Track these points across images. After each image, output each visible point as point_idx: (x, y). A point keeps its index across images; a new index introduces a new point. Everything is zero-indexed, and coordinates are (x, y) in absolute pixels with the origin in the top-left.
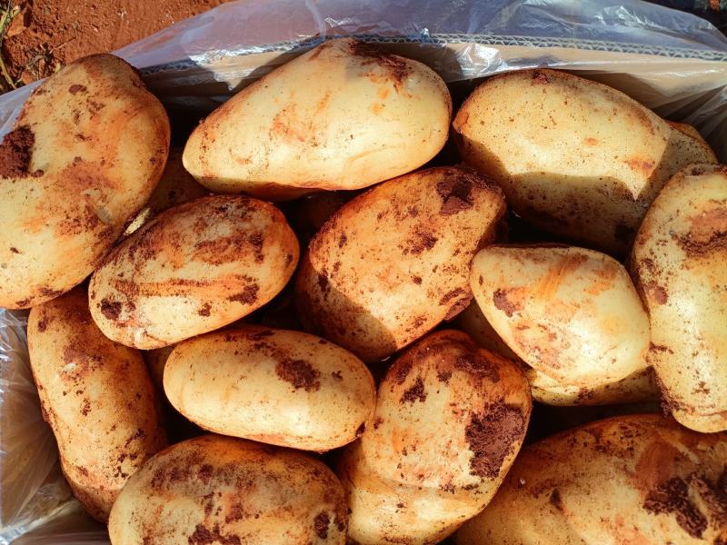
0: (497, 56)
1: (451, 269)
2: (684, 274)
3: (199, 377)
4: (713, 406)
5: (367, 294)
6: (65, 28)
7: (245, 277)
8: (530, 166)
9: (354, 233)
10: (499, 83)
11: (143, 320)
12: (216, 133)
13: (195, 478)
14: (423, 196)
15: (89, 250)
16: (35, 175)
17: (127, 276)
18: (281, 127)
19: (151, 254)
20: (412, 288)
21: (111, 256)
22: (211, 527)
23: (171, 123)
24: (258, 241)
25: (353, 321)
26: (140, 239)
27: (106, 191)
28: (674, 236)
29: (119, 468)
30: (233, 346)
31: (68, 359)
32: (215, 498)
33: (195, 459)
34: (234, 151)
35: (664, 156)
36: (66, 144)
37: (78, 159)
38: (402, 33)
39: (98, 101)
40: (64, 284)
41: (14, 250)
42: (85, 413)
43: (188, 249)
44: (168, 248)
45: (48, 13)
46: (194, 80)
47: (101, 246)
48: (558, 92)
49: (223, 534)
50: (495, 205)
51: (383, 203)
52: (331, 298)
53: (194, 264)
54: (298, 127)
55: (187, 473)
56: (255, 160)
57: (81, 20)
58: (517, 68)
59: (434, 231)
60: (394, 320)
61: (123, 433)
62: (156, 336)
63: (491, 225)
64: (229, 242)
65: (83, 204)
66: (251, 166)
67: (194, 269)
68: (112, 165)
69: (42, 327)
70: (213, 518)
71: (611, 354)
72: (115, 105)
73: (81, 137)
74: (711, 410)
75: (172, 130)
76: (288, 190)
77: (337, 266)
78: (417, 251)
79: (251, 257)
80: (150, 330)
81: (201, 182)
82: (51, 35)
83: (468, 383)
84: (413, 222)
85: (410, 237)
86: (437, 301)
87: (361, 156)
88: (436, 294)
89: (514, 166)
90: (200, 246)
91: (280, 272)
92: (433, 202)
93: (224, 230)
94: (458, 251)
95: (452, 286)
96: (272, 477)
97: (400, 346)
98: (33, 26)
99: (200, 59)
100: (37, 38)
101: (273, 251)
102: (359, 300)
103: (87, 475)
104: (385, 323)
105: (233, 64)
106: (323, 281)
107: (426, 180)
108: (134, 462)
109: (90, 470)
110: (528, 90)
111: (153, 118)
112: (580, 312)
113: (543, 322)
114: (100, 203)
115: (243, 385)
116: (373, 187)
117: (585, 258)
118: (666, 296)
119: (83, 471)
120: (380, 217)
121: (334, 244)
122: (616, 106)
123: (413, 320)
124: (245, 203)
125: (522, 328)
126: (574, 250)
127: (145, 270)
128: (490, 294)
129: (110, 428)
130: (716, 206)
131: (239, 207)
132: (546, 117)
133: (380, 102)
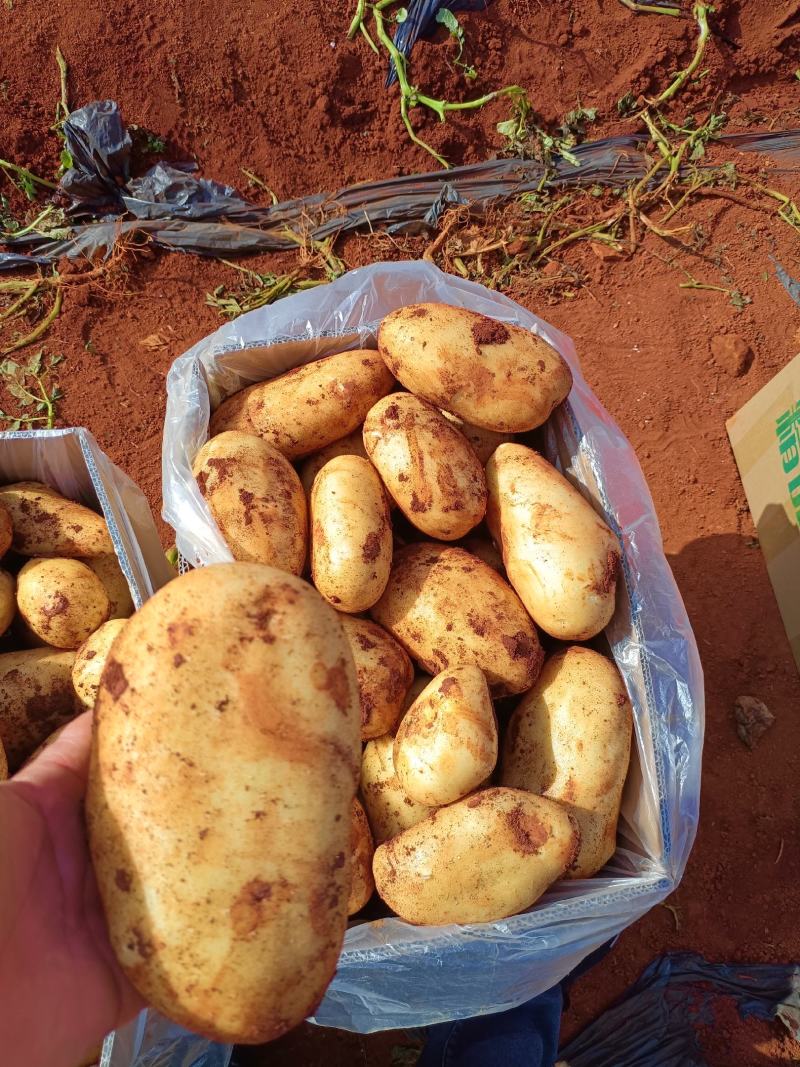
0: (633, 667)
1: (462, 651)
2: (494, 813)
3: (356, 480)
4: (398, 862)
5: (432, 592)
6: (611, 296)
7: (431, 501)
8: (552, 705)
9: (475, 577)
10: (612, 670)
11: (389, 436)
12: (530, 465)
13: (280, 488)
14: (513, 622)
15: (430, 390)
16: (477, 350)
17: (417, 420)
18: (542, 510)
19: (436, 434)
20: (443, 624)
21: (428, 405)
22: (254, 502)
23: (531, 431)
24: (458, 507)
25: (409, 587)
26: (443, 423)
27: (475, 397)
28: (520, 805)
29: (267, 431)
30: (380, 501)
31: (346, 385)
32: (273, 503)
33: (292, 486)
34: (519, 480)
35: (581, 808)
36: (502, 367)
37: (494, 375)
38: (635, 590)
39: (537, 381)
40: (403, 376)
41: (425, 344)
42: (309, 402)
43: (444, 459)
44: (442, 446)
45: (622, 276)
46: (568, 441)
47: (434, 398)
48: (613, 714)
49: (251, 511)
50: (516, 679)
51: (502, 594)
52: (422, 568)
53: (436, 465)
54: (545, 522)
55: (283, 481)
56: (516, 496)
57: (622, 310)
58: (627, 684)
59: (489, 634)
60: (415, 616)
61: (295, 431)
62: (378, 446)
63: (501, 678)
64: (454, 487)
65: (464, 383)
66: (510, 494)
67: (431, 466)
68: (493, 398)
69: (366, 362)
70: (260, 504)
71: (427, 769)
72: (536, 393)
73: (509, 375)
74: (394, 863)
75: (527, 432)
76: (498, 525)
77: (448, 568)
78: (472, 623)
79: (446, 503)
80: (382, 441)
81: (491, 460)
82: (600, 283)
83: (383, 679)
84: (494, 619)
85: (481, 617)
86: (436, 647)
87: (534, 571)
88: (442, 644)
89: (549, 695)
90: (448, 467)
91: (436, 526)
92: (511, 630)
93: (462, 482)
94: (477, 654)
95: (449, 656)
96: (293, 542)
97: (395, 628)
98: (606, 265)
99: (584, 443)
100: (595, 270)
101: (452, 518)
102: (426, 588)
103: (258, 408)
104: (412, 610)
105: (587, 468)
106: (434, 560)
107: (526, 624)
108: (272, 442)
109: (263, 411)
110: (610, 691)
111: (533, 419)
112: (453, 737)
113: (440, 715)
114: (465, 394)
115: (357, 512)
116: (513, 588)
117: (492, 740)
118: (474, 807)
119: (261, 405)
120: (491, 593)
121: (464, 563)
122: (612, 763)
123: (418, 631)
124: (483, 494)
125: (432, 703)
126: (495, 733)
127: (424, 432)
128: (451, 676)
129: (299, 421)
130: (548, 832)
131: (479, 490)
132: (592, 707)
133: (575, 577)
